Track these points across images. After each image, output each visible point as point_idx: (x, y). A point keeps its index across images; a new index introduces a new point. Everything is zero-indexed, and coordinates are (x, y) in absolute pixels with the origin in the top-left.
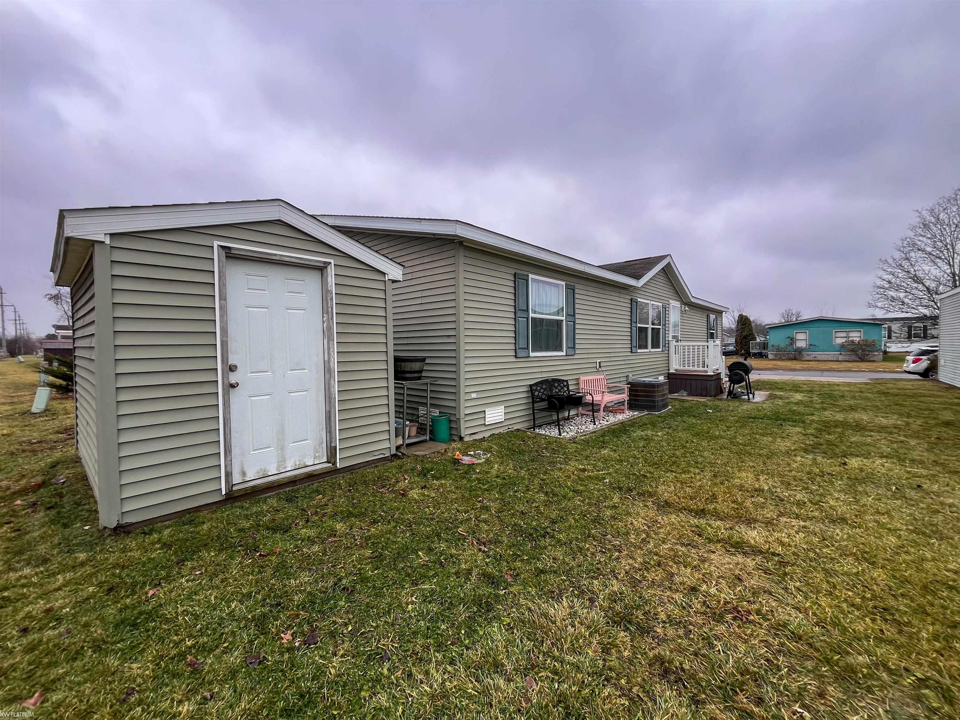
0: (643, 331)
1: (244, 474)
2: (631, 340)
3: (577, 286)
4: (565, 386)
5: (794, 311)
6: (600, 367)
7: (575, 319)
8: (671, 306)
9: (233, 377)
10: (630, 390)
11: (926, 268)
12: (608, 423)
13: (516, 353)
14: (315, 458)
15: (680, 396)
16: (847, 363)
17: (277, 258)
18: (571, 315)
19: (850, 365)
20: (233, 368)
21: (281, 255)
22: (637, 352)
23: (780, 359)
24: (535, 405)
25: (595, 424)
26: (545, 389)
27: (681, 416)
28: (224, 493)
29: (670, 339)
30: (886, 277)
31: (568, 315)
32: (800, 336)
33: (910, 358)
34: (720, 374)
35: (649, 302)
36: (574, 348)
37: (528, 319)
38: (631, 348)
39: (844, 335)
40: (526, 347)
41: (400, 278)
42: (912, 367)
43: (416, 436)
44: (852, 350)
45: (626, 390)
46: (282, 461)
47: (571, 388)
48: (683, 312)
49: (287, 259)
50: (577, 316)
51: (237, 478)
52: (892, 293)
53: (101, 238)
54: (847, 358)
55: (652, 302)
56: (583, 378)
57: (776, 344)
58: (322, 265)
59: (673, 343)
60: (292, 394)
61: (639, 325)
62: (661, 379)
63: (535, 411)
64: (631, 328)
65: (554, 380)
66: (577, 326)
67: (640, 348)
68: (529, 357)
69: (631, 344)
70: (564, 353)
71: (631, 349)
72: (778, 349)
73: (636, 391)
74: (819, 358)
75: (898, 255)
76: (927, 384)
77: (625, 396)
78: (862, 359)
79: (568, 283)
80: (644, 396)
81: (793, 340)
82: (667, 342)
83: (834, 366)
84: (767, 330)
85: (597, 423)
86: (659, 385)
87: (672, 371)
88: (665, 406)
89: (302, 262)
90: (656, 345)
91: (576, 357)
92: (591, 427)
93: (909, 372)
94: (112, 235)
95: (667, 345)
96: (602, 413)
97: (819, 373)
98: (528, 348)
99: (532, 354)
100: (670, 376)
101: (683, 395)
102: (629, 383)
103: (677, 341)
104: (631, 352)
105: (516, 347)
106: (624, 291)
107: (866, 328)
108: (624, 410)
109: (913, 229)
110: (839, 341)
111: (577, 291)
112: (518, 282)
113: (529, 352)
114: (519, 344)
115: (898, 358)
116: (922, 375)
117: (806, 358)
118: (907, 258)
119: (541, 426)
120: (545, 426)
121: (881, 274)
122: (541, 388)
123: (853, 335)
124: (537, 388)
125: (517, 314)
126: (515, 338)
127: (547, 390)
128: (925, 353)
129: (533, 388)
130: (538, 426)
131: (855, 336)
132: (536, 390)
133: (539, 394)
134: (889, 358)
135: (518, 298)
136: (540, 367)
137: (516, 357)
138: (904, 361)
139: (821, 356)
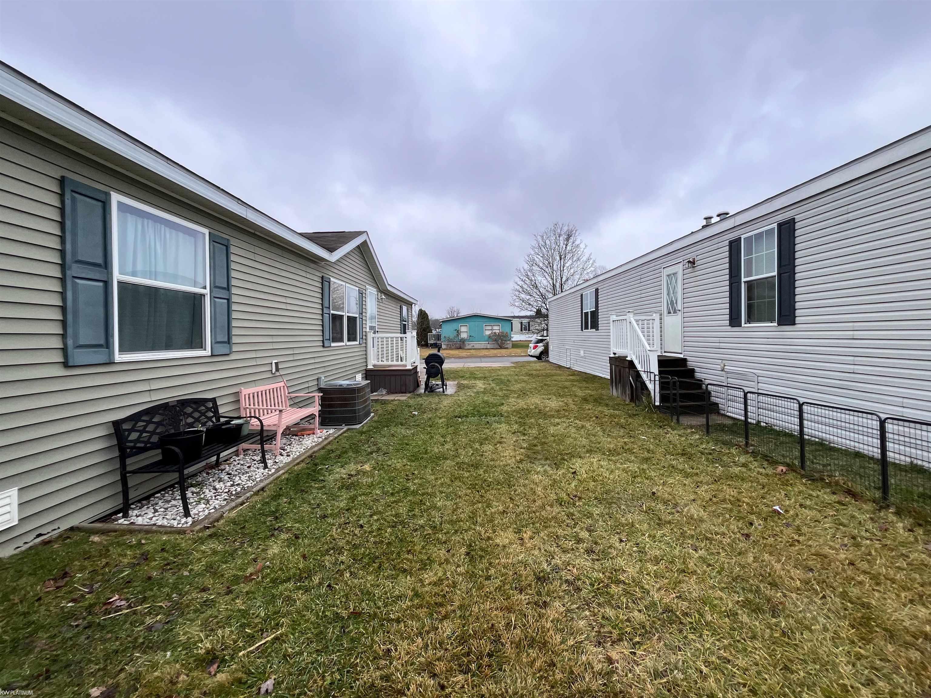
0: (337, 319)
2: (323, 331)
3: (233, 241)
4: (209, 409)
5: (455, 309)
6: (277, 369)
7: (230, 294)
8: (368, 292)
10: (323, 399)
11: (540, 278)
12: (290, 459)
13: (65, 355)
15: (379, 395)
16: (492, 350)
18: (223, 288)
19: (495, 351)
22: (330, 347)
23: (451, 349)
24: (129, 461)
25: (266, 467)
26: (158, 424)
27: (387, 427)
29: (368, 330)
31: (216, 287)
32: (463, 329)
33: (532, 345)
34: (416, 367)
35: (344, 283)
36: (229, 342)
38: (323, 341)
39: (490, 328)
40: (102, 342)
42: (532, 352)
44: (496, 340)
45: (317, 401)
47: (221, 410)
48: (380, 301)
50: (234, 291)
52: (523, 296)
54: (492, 346)
55: (347, 285)
56: (246, 391)
57: (447, 336)
59: (371, 335)
61: (332, 312)
62: (359, 377)
63: (128, 474)
64: (322, 315)
65: (184, 403)
66: (234, 307)
67: (334, 340)
68: (111, 363)
69: (323, 336)
70: (208, 352)
71: (323, 343)
72: (449, 340)
73: (332, 399)
74: (476, 347)
75: (526, 267)
76: (539, 365)
77: (315, 409)
79: (216, 233)
80: (341, 406)
81: (458, 332)
82: (364, 334)
84: (440, 324)
85: (270, 463)
86: (360, 389)
87: (370, 367)
88: (367, 414)
90: (352, 337)
91: (233, 357)
92: (259, 473)
93: (532, 356)
95: (364, 337)
96: (279, 441)
97: (478, 360)
98: (108, 344)
99: (118, 357)
100: (368, 374)
101: (381, 395)
102: (320, 390)
103: (374, 333)
104: (323, 346)
105: (65, 343)
106: (312, 265)
107: (503, 323)
108: (314, 429)
109: (533, 248)
110: (488, 333)
111: (233, 249)
112: (73, 200)
113: (111, 354)
114: (76, 336)
115: (523, 345)
116: (539, 357)
117: (468, 347)
118: (531, 270)
119: (147, 498)
120: (159, 495)
121: (517, 280)
122: (149, 422)
123: (495, 328)
124: (136, 423)
125: (70, 268)
126: (64, 323)
127: (163, 425)
128: (541, 341)
129: (125, 426)
130: (139, 501)
131: (497, 329)
132: (133, 430)
133: (140, 437)
134: (516, 345)
135: (74, 234)
136: (147, 382)
137: (66, 365)
138: (527, 347)
139: (477, 345)
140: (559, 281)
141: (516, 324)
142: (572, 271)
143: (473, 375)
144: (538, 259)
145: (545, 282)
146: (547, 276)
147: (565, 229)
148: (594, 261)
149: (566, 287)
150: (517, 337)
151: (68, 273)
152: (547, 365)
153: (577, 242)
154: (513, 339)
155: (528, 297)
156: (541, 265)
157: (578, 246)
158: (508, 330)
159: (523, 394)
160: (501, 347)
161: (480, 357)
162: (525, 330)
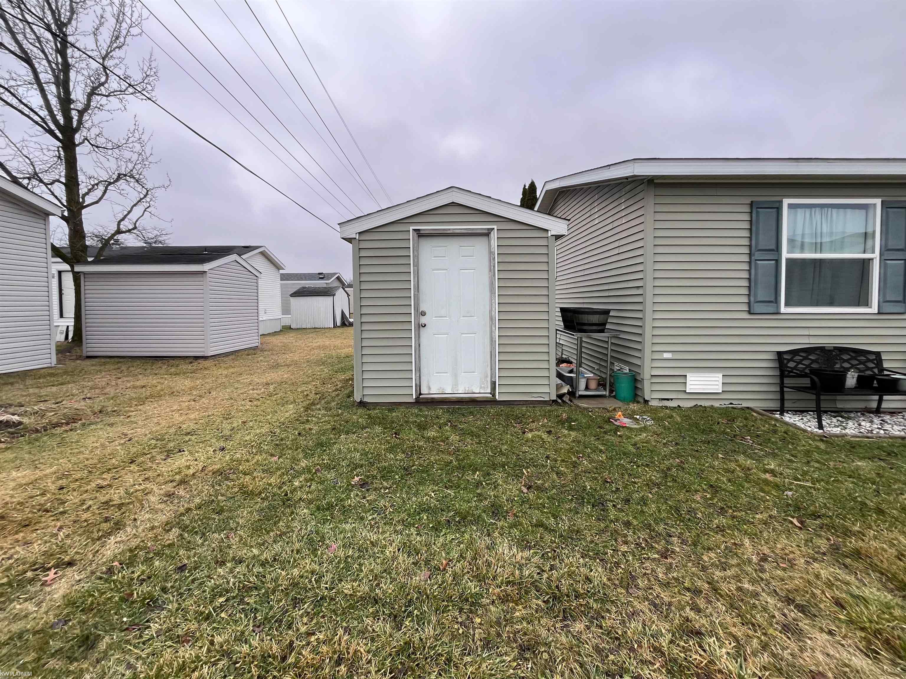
1: (430, 388)
9: (423, 320)
13: (749, 307)
14: (481, 388)
17: (451, 232)
20: (423, 314)
21: (454, 229)
26: (813, 361)
28: (414, 397)
37: (778, 262)
40: (772, 299)
41: (564, 232)
43: (596, 390)
46: (456, 384)
47: (885, 364)
51: (424, 390)
53: (354, 236)
58: (486, 231)
60: (464, 335)
63: (785, 389)
65: (843, 350)
68: (778, 313)
70: (874, 309)
89: (470, 232)
94: (359, 233)
98: (776, 301)
99: (783, 309)
105: (749, 300)
112: (757, 213)
113: (778, 307)
114: (755, 296)
119: (802, 412)
120: (812, 413)
122: (805, 358)
124: (794, 357)
125: (754, 255)
126: (749, 287)
127: (818, 363)
129: (785, 357)
130: (796, 411)
132: (791, 360)
133: (796, 366)
135: (757, 234)
136: (807, 329)
137: (750, 312)
151: (753, 258)
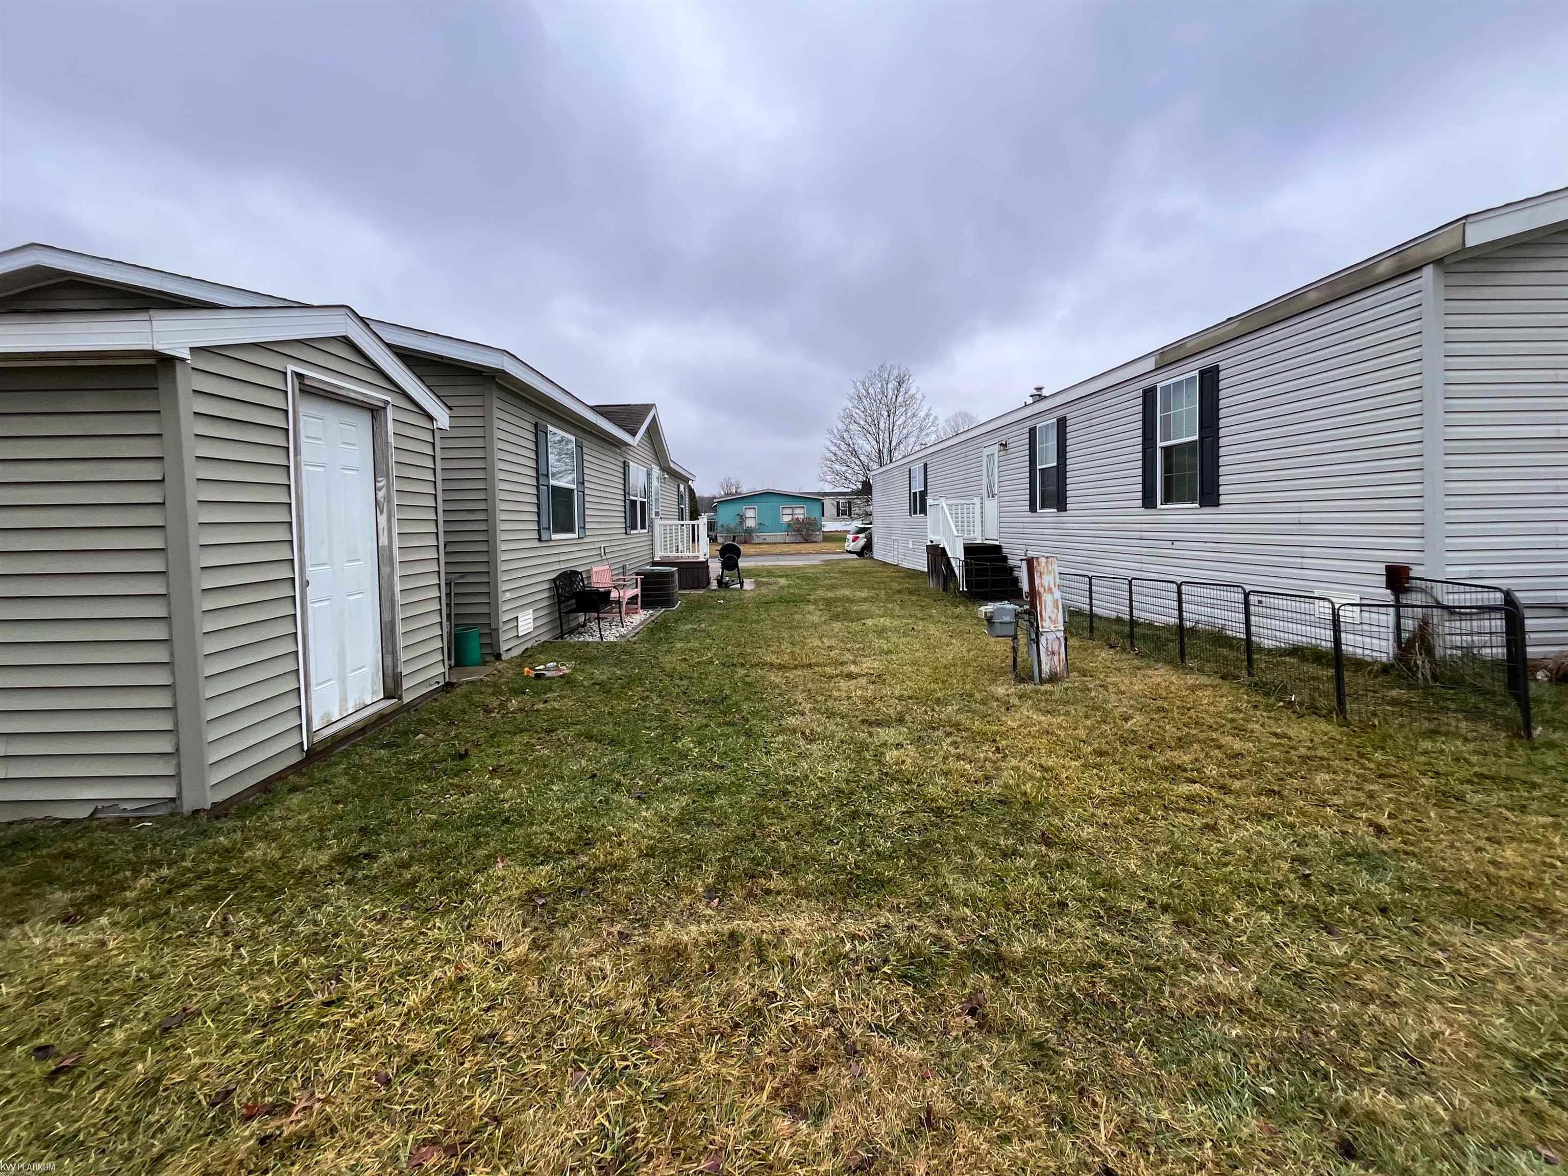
0: (634, 503)
2: (625, 517)
3: (585, 443)
5: (733, 481)
6: (604, 553)
7: (584, 485)
8: (653, 472)
11: (860, 442)
13: (539, 534)
14: (373, 694)
16: (794, 545)
17: (345, 393)
18: (581, 483)
19: (799, 547)
21: (349, 390)
22: (630, 534)
24: (561, 606)
25: (622, 626)
26: (566, 585)
28: (306, 748)
29: (654, 516)
30: (833, 449)
31: (578, 482)
32: (750, 513)
33: (850, 537)
34: (708, 561)
35: (638, 466)
36: (584, 528)
37: (548, 487)
39: (789, 511)
40: (548, 526)
41: (447, 426)
42: (851, 546)
44: (798, 530)
45: (638, 582)
46: (344, 700)
48: (662, 480)
49: (353, 395)
52: (837, 467)
54: (795, 539)
55: (640, 468)
56: (595, 569)
57: (725, 524)
58: (381, 405)
59: (656, 521)
60: (351, 598)
61: (630, 497)
63: (561, 614)
64: (624, 501)
65: (572, 573)
66: (586, 498)
67: (632, 528)
68: (550, 540)
69: (625, 521)
71: (626, 530)
72: (729, 530)
74: (769, 540)
75: (841, 426)
76: (863, 561)
77: (638, 591)
78: (807, 540)
79: (577, 437)
80: (657, 589)
81: (742, 518)
82: (652, 520)
83: (785, 548)
84: (714, 504)
86: (672, 575)
87: (657, 558)
89: (365, 400)
90: (644, 523)
91: (586, 540)
93: (850, 552)
94: (192, 350)
95: (652, 524)
98: (549, 528)
99: (553, 537)
102: (639, 573)
103: (659, 519)
105: (540, 527)
106: (618, 451)
107: (809, 503)
108: (637, 609)
109: (851, 399)
110: (787, 519)
112: (538, 434)
113: (551, 532)
114: (542, 522)
115: (837, 538)
116: (860, 554)
117: (756, 540)
118: (847, 431)
121: (829, 444)
123: (797, 511)
124: (560, 582)
125: (540, 479)
126: (538, 513)
128: (861, 531)
131: (800, 513)
132: (559, 586)
133: (562, 591)
134: (830, 538)
135: (539, 457)
137: (539, 540)
138: (844, 540)
139: (769, 537)
140: (887, 445)
141: (830, 505)
142: (905, 431)
143: (770, 573)
144: (858, 414)
145: (867, 447)
146: (871, 439)
147: (895, 373)
148: (936, 418)
149: (897, 455)
150: (830, 526)
151: (539, 482)
152: (868, 562)
153: (911, 392)
154: (824, 529)
155: (844, 469)
156: (862, 423)
157: (912, 397)
158: (816, 514)
159: (832, 587)
160: (807, 541)
161: (776, 555)
162: (844, 513)
